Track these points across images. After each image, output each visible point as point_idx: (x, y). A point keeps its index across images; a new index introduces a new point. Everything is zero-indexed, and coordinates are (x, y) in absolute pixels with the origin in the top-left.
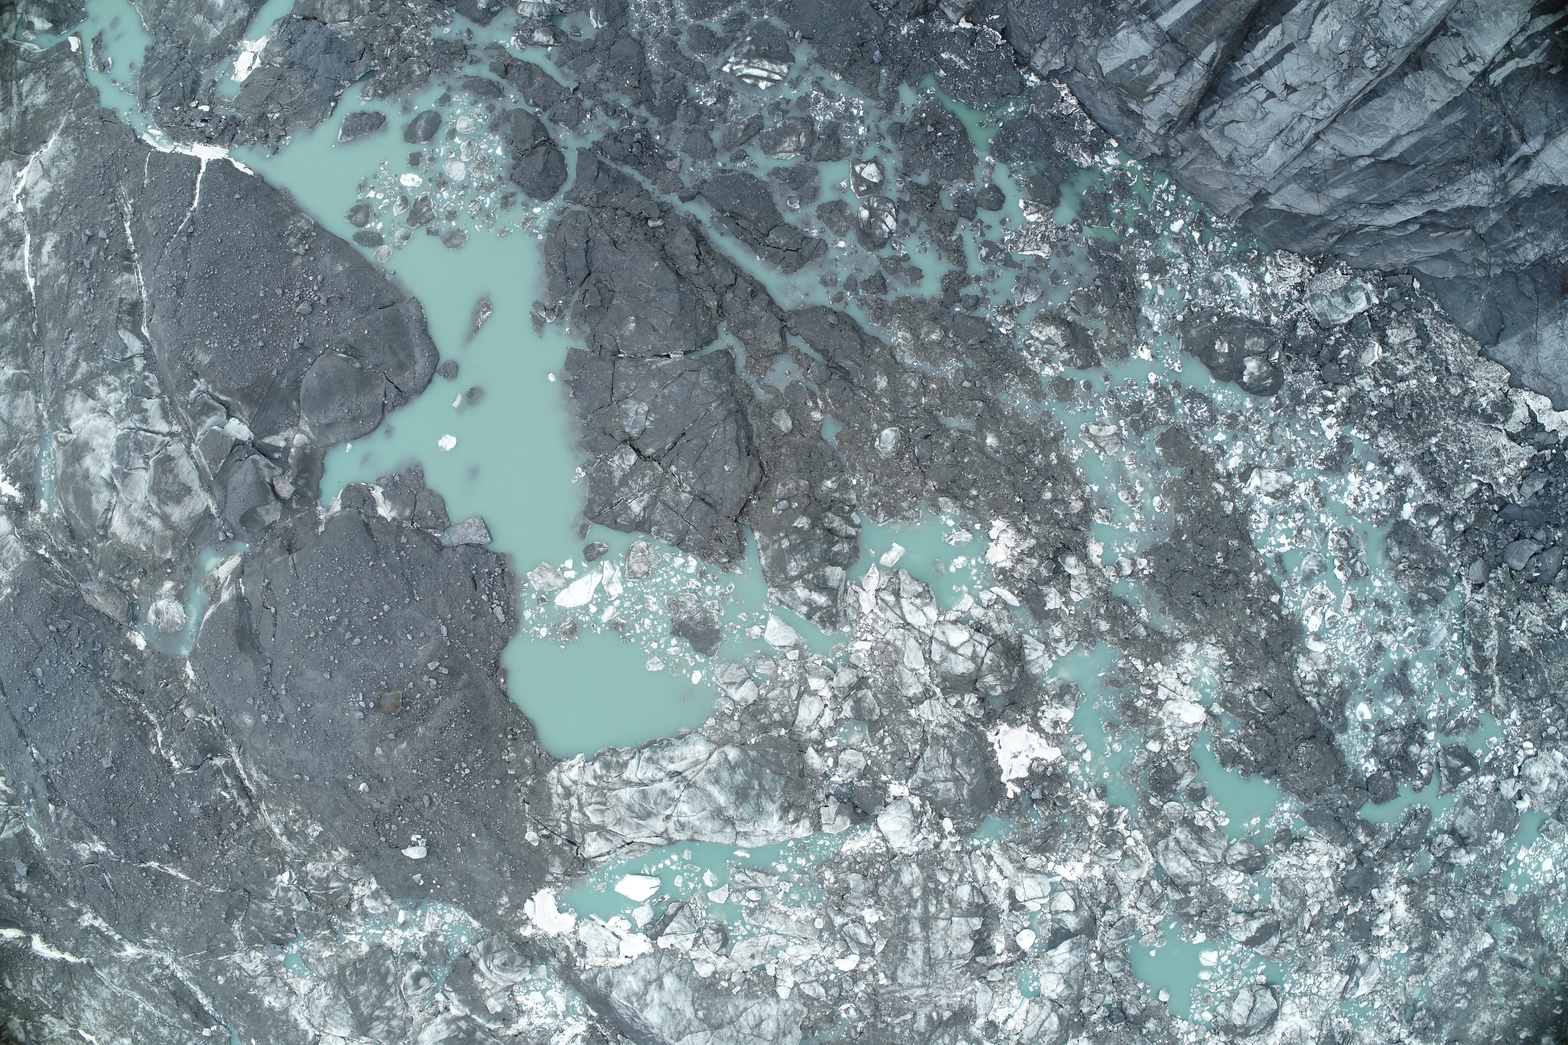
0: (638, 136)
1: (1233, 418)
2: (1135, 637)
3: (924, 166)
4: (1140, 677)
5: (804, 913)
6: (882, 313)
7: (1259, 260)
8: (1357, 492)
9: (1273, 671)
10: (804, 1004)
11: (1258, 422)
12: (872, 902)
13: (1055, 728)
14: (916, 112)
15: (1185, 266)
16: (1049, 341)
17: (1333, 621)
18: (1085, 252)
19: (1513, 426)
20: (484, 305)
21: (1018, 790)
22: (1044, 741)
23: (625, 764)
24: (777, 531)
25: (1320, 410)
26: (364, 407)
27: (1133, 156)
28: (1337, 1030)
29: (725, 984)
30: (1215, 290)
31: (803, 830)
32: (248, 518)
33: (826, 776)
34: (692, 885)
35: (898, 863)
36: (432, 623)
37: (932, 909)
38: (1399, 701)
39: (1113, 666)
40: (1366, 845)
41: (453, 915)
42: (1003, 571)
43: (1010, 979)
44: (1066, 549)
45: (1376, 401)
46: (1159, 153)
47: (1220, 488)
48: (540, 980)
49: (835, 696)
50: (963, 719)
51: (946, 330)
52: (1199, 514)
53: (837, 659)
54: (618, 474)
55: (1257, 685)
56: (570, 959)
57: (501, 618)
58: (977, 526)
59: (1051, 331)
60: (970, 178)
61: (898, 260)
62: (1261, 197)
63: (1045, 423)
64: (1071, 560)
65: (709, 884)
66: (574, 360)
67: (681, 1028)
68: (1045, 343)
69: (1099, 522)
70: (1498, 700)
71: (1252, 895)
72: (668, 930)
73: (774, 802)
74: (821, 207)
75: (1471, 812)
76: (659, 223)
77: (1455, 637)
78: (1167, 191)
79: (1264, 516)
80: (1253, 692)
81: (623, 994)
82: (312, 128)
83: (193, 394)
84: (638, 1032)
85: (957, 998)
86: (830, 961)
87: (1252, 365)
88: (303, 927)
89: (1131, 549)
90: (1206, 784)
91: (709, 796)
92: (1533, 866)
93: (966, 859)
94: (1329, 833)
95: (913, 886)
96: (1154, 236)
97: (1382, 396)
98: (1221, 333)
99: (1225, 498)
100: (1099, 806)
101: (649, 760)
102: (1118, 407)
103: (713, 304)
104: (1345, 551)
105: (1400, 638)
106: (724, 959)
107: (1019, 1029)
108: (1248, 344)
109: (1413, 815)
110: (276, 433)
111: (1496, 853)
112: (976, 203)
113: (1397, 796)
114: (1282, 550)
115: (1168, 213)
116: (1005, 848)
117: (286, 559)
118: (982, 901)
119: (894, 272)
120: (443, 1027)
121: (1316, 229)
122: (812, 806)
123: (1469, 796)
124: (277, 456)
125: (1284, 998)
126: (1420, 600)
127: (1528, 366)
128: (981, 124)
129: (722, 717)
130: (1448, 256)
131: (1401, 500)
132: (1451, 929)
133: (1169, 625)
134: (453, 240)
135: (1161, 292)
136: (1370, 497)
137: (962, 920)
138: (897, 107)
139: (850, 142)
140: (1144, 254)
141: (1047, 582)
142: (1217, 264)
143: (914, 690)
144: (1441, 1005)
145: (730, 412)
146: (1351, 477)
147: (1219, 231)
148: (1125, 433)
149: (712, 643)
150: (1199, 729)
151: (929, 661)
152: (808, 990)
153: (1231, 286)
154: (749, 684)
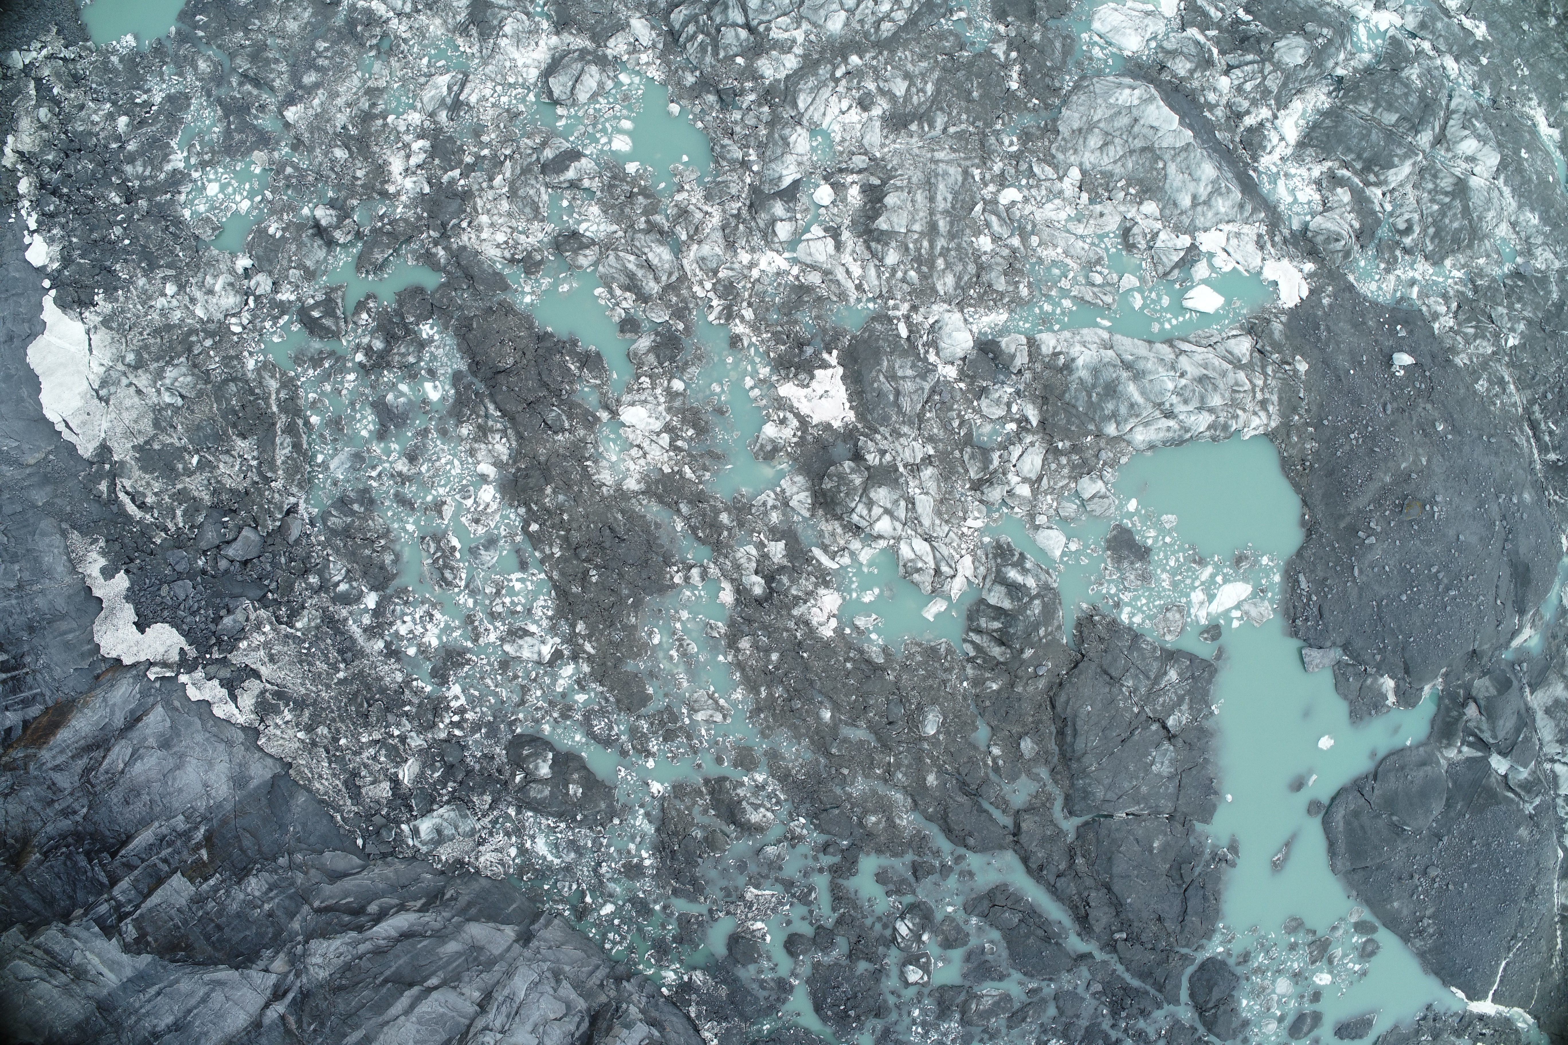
0: (1123, 1014)
1: (565, 716)
2: (690, 502)
3: (861, 977)
4: (687, 460)
5: (1048, 254)
6: (919, 843)
7: (521, 870)
8: (429, 626)
9: (542, 451)
10: (1054, 157)
11: (537, 709)
12: (984, 258)
13: (785, 418)
14: (860, 1029)
15: (604, 869)
16: (756, 807)
17: (464, 492)
18: (708, 890)
19: (254, 686)
20: (1277, 866)
21: (825, 356)
22: (796, 404)
23: (1209, 428)
24: (1047, 644)
25: (467, 716)
26: (1393, 779)
27: (647, 978)
28: (475, 38)
29: (1132, 191)
30: (573, 845)
31: (1049, 342)
32: (1504, 685)
33: (1018, 393)
34: (1153, 295)
35: (957, 296)
36: (1365, 579)
37: (925, 244)
38: (390, 397)
39: (715, 474)
40: (436, 244)
41: (1369, 288)
42: (827, 585)
43: (842, 153)
44: (759, 602)
45: (404, 720)
46: (625, 983)
47: (588, 647)
48: (1298, 214)
49: (1004, 474)
50: (878, 437)
51: (860, 824)
52: (612, 624)
53: (998, 510)
54: (1184, 707)
55: (560, 437)
56: (1272, 234)
57: (1302, 578)
58: (848, 631)
59: (755, 817)
60: (816, 966)
61: (898, 892)
62: (525, 938)
63: (768, 727)
64: (758, 591)
65: (1137, 295)
66: (1207, 812)
67: (1184, 155)
68: (760, 806)
69: (720, 624)
70: (273, 385)
71: (571, 206)
72: (1182, 254)
73: (1080, 378)
74: (965, 943)
75: (308, 263)
76: (1117, 936)
77: (320, 458)
78: (614, 943)
79: (538, 612)
80: (563, 430)
81: (1232, 196)
82: (1396, 1027)
83: (1537, 801)
84: (1215, 151)
85: (900, 143)
86: (1026, 200)
87: (544, 770)
88: (1497, 290)
89: (688, 593)
90: (619, 336)
91: (1143, 393)
92: (230, 190)
93: (884, 290)
94: (480, 263)
95: (944, 271)
96: (633, 900)
97: (398, 725)
98: (574, 804)
99: (584, 637)
100: (739, 328)
101: (1187, 430)
102: (689, 737)
103: (1079, 861)
104: (446, 566)
105: (387, 465)
106: (1129, 216)
107: (835, 98)
108: (547, 792)
109: (379, 268)
110: (1468, 759)
111: (276, 211)
112: (814, 941)
113: (399, 294)
114: (519, 575)
115: (616, 922)
116: (843, 296)
117: (1480, 645)
118: (873, 245)
119: (903, 881)
120: (1390, 179)
121: (470, 905)
122: (1038, 367)
123: (309, 281)
124: (1471, 739)
125: (536, 85)
126: (361, 505)
127: (239, 751)
128: (798, 1014)
129: (1113, 463)
130: (336, 876)
131: (377, 613)
132: (335, 133)
133: (652, 510)
134: (1295, 925)
135: (632, 847)
136: (414, 621)
137: (897, 229)
138: (878, 1033)
139: (929, 1004)
140: (647, 884)
141: (782, 569)
142: (568, 869)
143: (928, 472)
144: (347, 48)
145: (1079, 760)
146: (435, 643)
147: (563, 900)
148: (685, 711)
149: (1115, 537)
150: (626, 398)
151: (911, 502)
152: (1050, 172)
153: (555, 846)
154: (1086, 496)
